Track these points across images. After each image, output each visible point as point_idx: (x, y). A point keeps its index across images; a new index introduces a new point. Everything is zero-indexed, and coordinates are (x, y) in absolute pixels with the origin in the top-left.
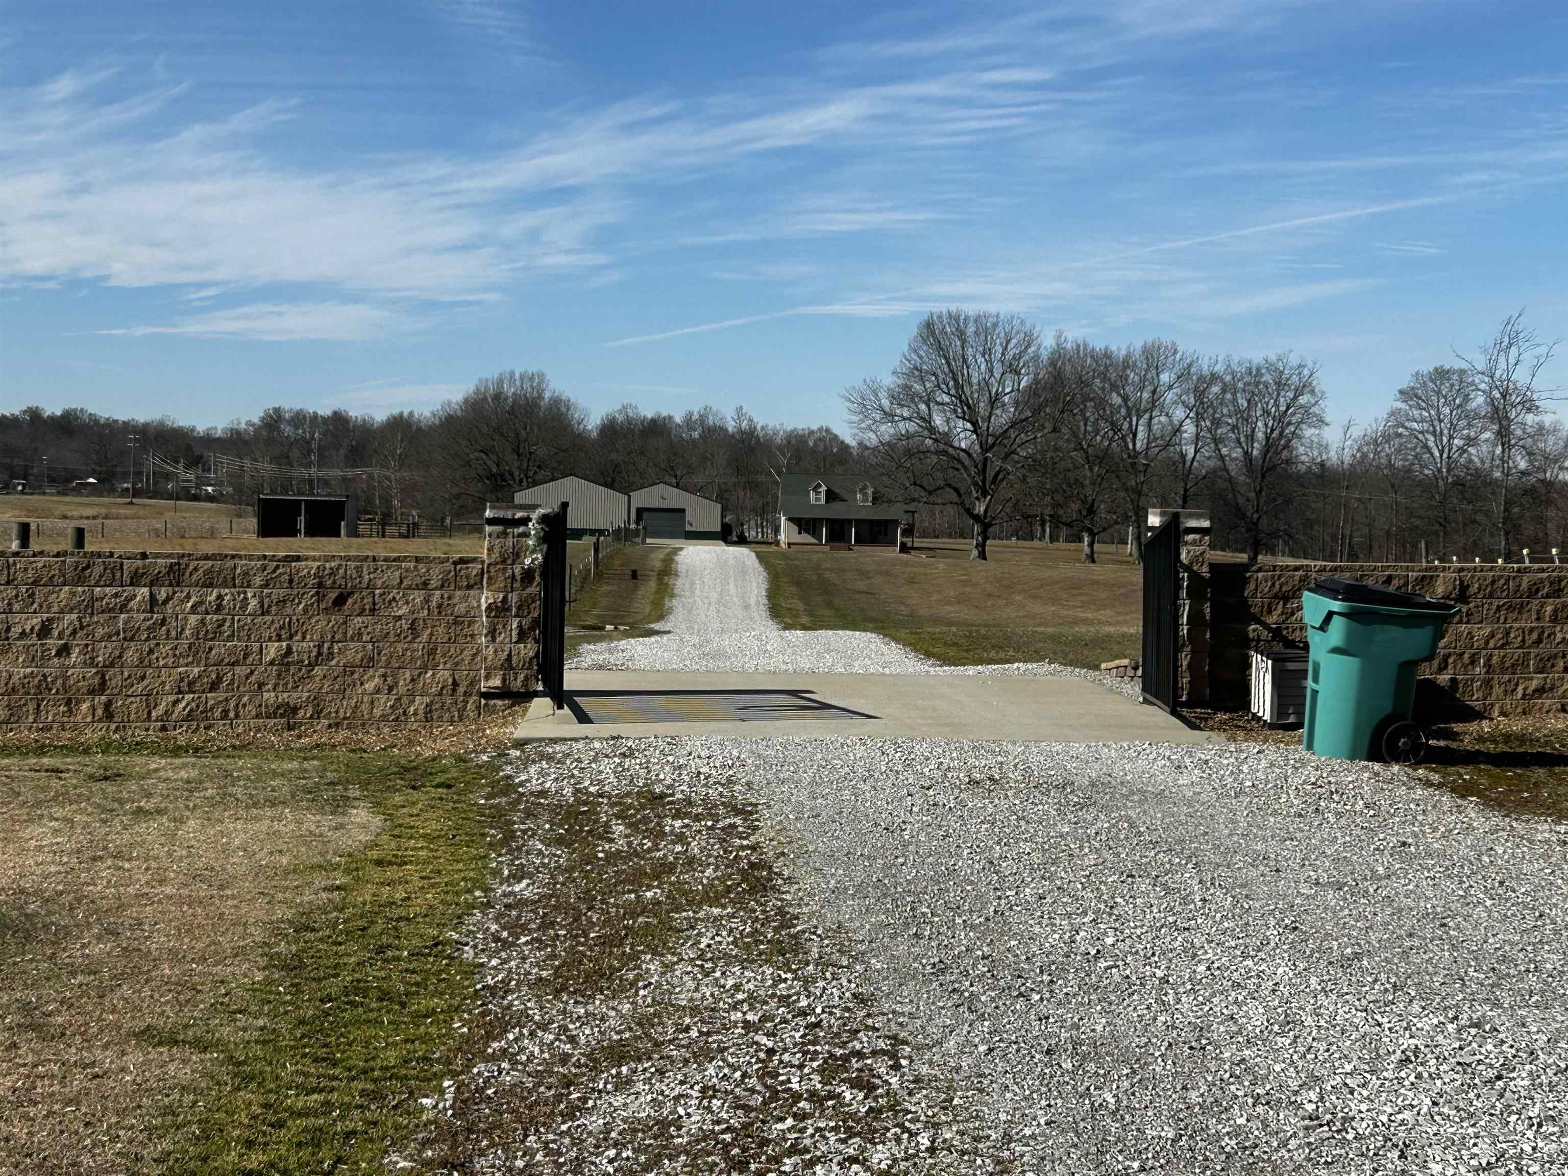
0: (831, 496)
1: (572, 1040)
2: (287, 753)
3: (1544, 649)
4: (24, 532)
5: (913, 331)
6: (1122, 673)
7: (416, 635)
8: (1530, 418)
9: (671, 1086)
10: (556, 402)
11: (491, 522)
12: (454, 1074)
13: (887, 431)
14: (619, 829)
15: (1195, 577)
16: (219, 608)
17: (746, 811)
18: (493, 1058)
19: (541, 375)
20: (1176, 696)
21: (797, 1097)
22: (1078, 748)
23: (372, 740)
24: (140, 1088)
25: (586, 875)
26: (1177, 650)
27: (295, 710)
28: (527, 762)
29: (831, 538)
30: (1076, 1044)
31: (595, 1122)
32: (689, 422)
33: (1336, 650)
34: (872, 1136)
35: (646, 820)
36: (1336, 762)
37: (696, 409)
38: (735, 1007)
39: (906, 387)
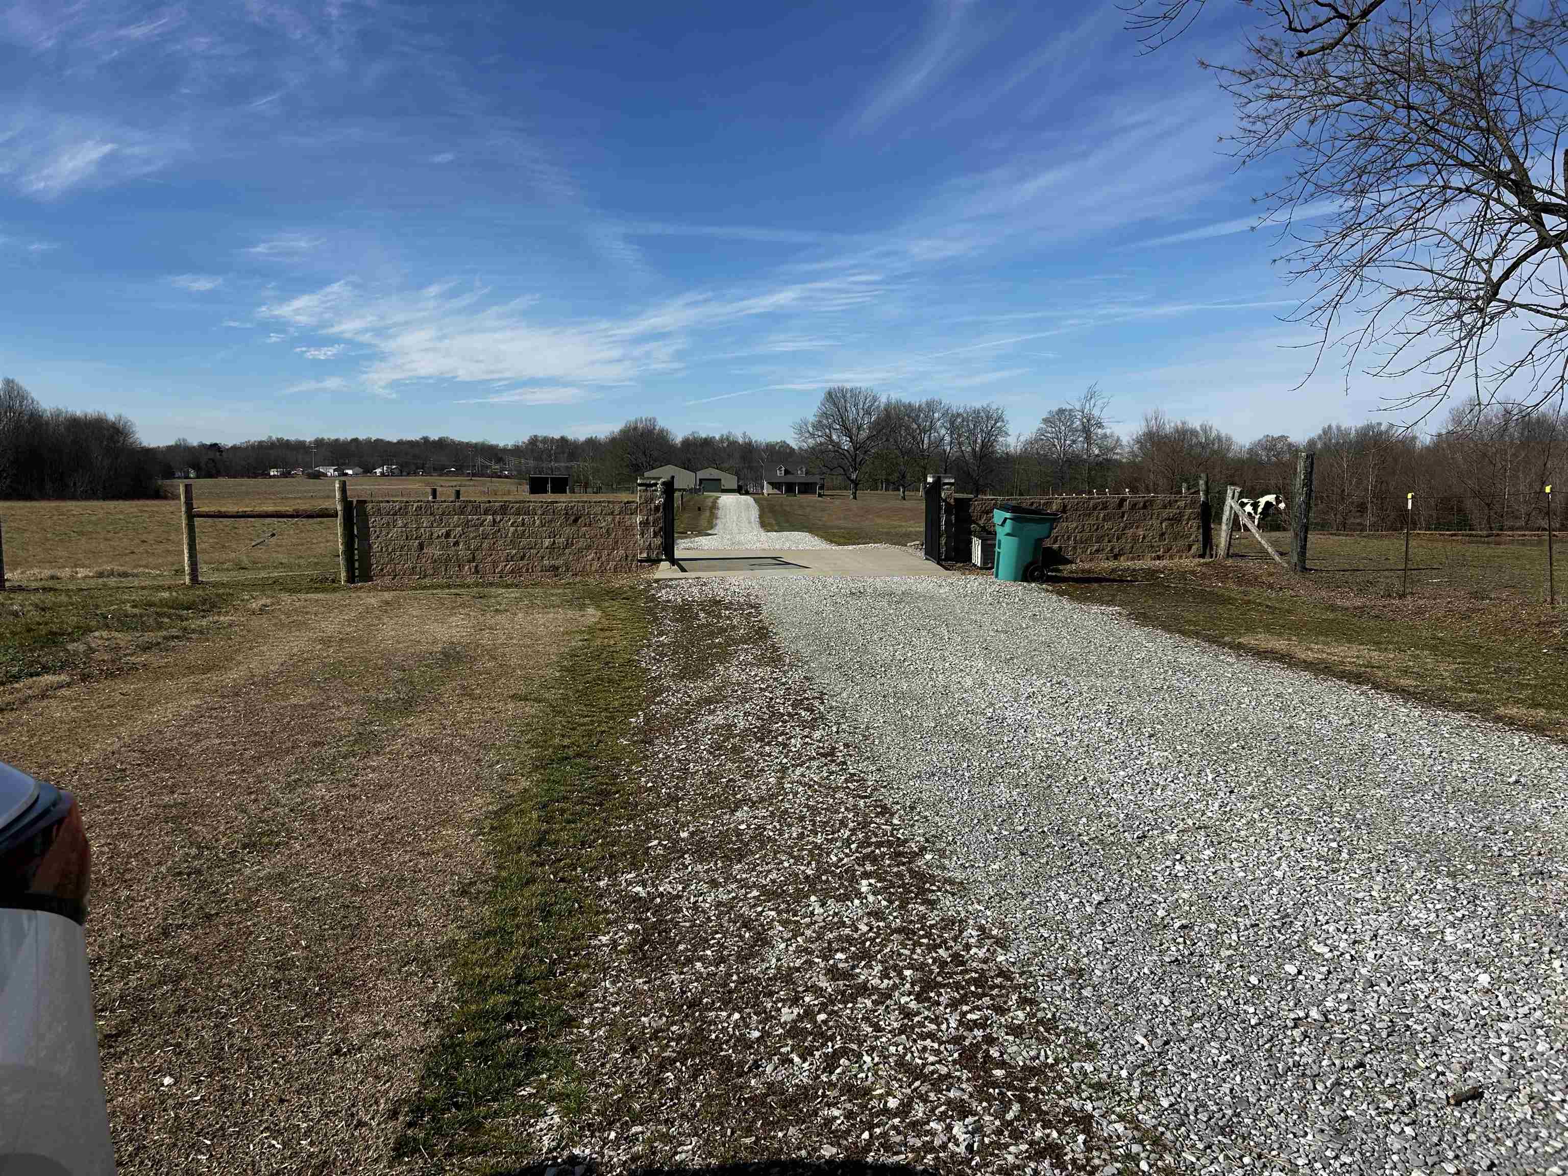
0: (787, 472)
1: (689, 696)
2: (556, 586)
3: (1100, 533)
4: (434, 493)
5: (822, 396)
6: (916, 547)
7: (609, 535)
8: (1099, 431)
9: (731, 712)
10: (662, 431)
11: (640, 485)
12: (642, 710)
13: (811, 442)
14: (702, 615)
15: (948, 504)
16: (523, 525)
17: (756, 607)
18: (658, 703)
19: (655, 419)
20: (939, 553)
21: (783, 715)
22: (896, 579)
23: (591, 580)
24: (515, 717)
25: (690, 634)
26: (940, 537)
27: (557, 568)
28: (660, 589)
29: (787, 491)
30: (895, 694)
31: (702, 726)
32: (722, 440)
33: (1008, 534)
34: (813, 728)
35: (713, 611)
36: (1008, 583)
37: (725, 433)
38: (755, 682)
39: (820, 422)
